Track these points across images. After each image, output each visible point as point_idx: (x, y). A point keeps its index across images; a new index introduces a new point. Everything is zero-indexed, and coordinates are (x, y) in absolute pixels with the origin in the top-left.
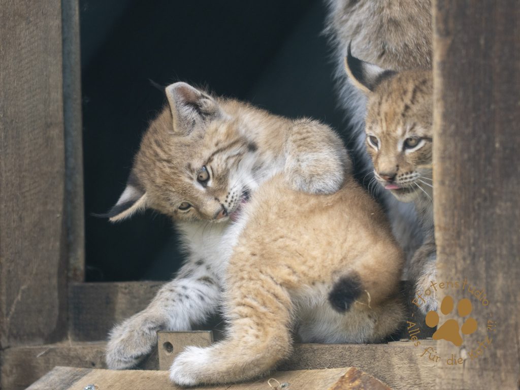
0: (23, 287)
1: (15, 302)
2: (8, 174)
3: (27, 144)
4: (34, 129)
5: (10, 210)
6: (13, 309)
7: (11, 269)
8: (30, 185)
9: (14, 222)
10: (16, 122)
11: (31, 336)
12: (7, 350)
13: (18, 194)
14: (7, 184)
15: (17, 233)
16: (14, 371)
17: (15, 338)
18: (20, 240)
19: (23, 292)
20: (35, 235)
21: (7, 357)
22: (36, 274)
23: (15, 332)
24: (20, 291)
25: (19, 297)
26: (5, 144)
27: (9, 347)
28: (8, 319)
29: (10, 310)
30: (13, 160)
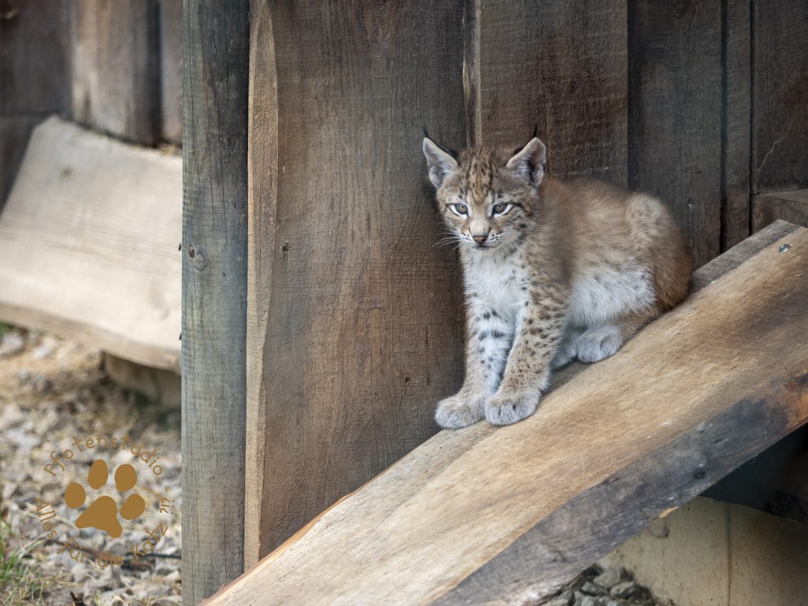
0: (776, 143)
1: (767, 155)
2: (762, 48)
3: (784, 22)
4: (792, 8)
5: (764, 77)
6: (764, 162)
7: (763, 128)
8: (786, 55)
9: (768, 88)
10: (773, 3)
11: (784, 183)
12: (757, 196)
13: (773, 64)
14: (761, 57)
15: (771, 97)
16: (761, 215)
17: (766, 185)
18: (774, 103)
19: (776, 146)
20: (792, 98)
21: (757, 202)
22: (791, 131)
23: (766, 180)
24: (773, 146)
25: (772, 151)
26: (760, 22)
27: (759, 194)
28: (759, 170)
29: (762, 162)
30: (768, 36)
